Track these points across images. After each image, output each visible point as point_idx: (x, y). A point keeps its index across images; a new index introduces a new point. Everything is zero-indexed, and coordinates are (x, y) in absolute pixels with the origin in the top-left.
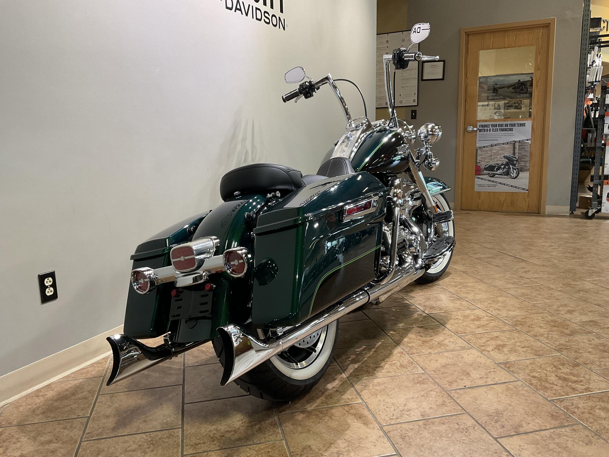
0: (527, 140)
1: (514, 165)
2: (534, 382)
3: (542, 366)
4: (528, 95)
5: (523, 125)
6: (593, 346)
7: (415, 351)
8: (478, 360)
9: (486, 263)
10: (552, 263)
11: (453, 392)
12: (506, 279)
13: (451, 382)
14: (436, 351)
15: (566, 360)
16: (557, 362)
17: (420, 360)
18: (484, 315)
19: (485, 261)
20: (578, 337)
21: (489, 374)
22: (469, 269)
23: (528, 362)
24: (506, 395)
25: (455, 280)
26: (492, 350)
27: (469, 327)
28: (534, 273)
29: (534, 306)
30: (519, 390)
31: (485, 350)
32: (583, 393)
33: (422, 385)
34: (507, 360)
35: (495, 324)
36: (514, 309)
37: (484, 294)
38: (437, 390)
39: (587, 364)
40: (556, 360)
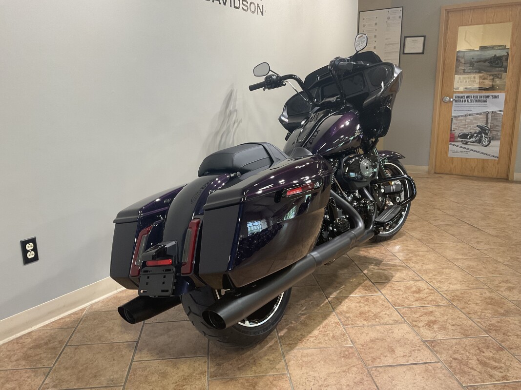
0: (500, 111)
1: (486, 134)
2: (454, 364)
3: (466, 348)
4: (503, 69)
5: (497, 97)
7: (350, 322)
8: (407, 336)
9: (442, 231)
10: (506, 234)
11: (374, 369)
12: (457, 250)
13: (374, 359)
14: (370, 323)
15: (492, 343)
16: (482, 344)
17: (352, 331)
18: (426, 287)
19: (443, 229)
20: (510, 318)
21: (413, 352)
22: (425, 236)
23: (454, 342)
24: (423, 377)
25: (409, 248)
26: (423, 326)
27: (408, 300)
28: (485, 244)
29: (476, 281)
30: (437, 373)
31: (416, 325)
32: (499, 381)
33: (347, 360)
34: (435, 338)
35: (433, 298)
36: (456, 282)
37: (432, 265)
38: (359, 366)
39: (512, 348)
40: (482, 342)
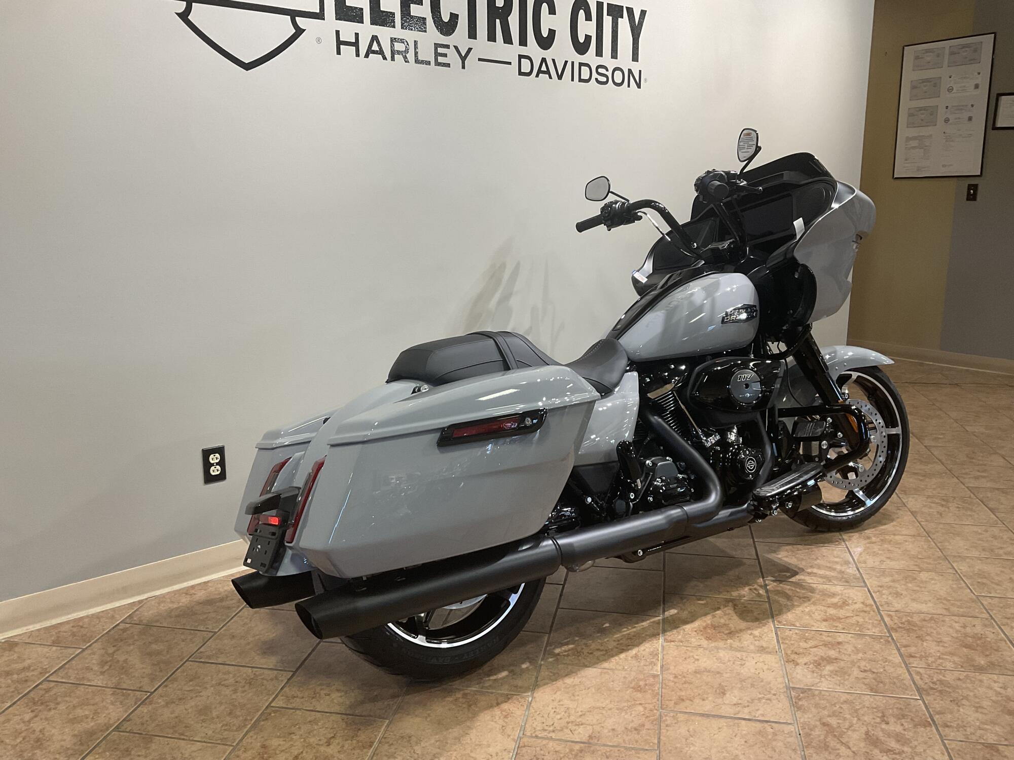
3: (861, 712)
6: (1000, 699)
7: (680, 637)
8: (764, 674)
9: (976, 501)
11: (672, 714)
13: (683, 700)
14: (713, 645)
15: (917, 712)
16: (895, 710)
17: (673, 653)
18: (860, 600)
19: (981, 496)
20: (988, 677)
21: (756, 701)
22: (930, 507)
23: (844, 697)
24: (746, 742)
26: (805, 664)
29: (973, 601)
30: (775, 740)
31: (793, 660)
33: (635, 693)
34: (813, 686)
35: (861, 620)
36: (930, 598)
37: (903, 562)
38: (651, 706)
39: (947, 726)
40: (898, 705)
